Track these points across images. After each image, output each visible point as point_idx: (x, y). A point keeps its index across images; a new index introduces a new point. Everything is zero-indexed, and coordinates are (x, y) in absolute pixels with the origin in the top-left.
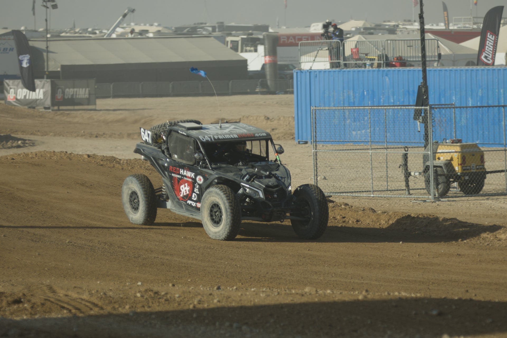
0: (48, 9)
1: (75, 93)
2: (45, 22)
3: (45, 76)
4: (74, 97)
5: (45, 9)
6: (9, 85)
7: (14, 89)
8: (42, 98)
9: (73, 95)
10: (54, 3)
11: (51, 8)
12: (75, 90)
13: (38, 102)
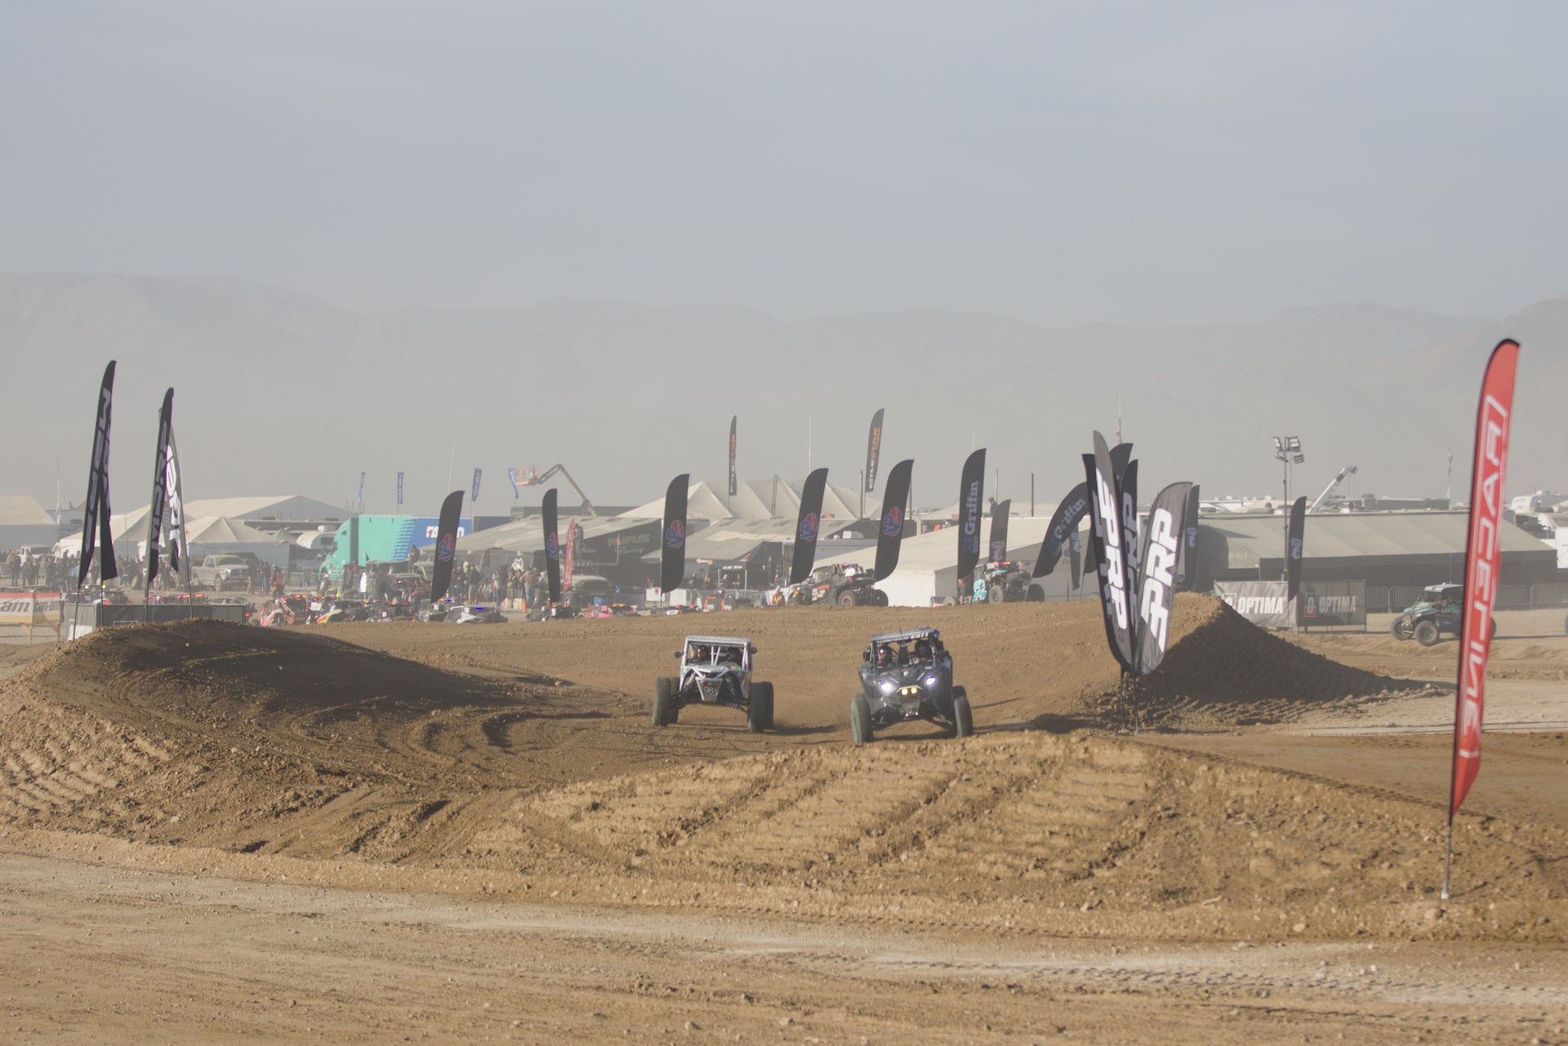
0: (1288, 464)
1: (1334, 605)
2: (1283, 485)
3: (1283, 576)
4: (1334, 611)
5: (1282, 463)
6: (1222, 591)
7: (1233, 596)
8: (1281, 612)
9: (1332, 607)
10: (1298, 454)
11: (1293, 462)
12: (1335, 598)
13: (1275, 617)
